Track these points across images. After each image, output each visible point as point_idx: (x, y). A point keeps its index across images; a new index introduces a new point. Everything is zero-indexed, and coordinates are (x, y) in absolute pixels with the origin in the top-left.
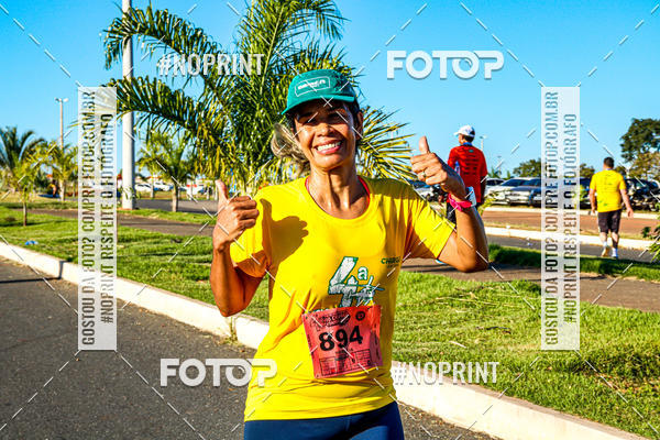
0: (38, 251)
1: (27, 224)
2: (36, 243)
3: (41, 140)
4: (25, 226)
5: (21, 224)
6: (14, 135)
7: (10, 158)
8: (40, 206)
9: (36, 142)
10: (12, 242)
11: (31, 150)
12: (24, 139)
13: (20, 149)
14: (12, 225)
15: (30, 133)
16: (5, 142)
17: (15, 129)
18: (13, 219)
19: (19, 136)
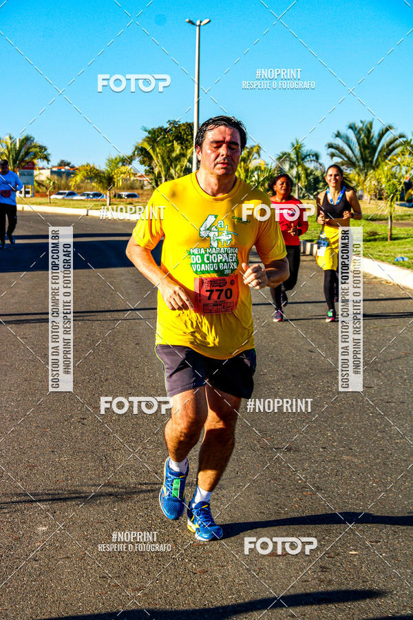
0: (408, 268)
1: (392, 239)
2: (406, 259)
3: (401, 136)
4: (389, 242)
5: (384, 239)
6: (369, 131)
7: (364, 159)
8: (402, 218)
9: (395, 140)
10: (379, 259)
11: (389, 150)
12: (381, 135)
13: (375, 149)
14: (375, 240)
15: (387, 130)
16: (358, 140)
17: (371, 124)
18: (374, 234)
19: (375, 132)
